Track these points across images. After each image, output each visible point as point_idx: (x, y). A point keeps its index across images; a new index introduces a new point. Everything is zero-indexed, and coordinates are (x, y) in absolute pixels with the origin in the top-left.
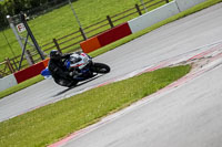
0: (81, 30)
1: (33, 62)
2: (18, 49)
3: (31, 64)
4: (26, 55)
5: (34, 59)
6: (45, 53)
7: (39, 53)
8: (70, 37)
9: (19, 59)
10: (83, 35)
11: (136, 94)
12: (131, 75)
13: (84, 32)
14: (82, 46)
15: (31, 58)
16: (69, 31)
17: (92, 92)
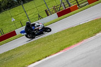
1: (65, 8)
2: (59, 1)
3: (64, 9)
4: (62, 5)
7: (68, 3)
9: (59, 6)
14: (88, 1)
15: (64, 6)
17: (92, 22)
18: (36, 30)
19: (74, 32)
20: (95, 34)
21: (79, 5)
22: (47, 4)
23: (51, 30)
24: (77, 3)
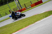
0: (31, 2)
2: (16, 6)
3: (19, 10)
4: (18, 8)
5: (20, 8)
6: (22, 7)
8: (28, 4)
10: (31, 3)
11: (44, 17)
12: (43, 12)
13: (32, 2)
14: (31, 6)
16: (28, 2)
17: (33, 16)
18: (17, 15)
19: (24, 21)
20: (35, 22)
21: (26, 8)
22: (10, 7)
23: (25, 16)
24: (26, 7)
